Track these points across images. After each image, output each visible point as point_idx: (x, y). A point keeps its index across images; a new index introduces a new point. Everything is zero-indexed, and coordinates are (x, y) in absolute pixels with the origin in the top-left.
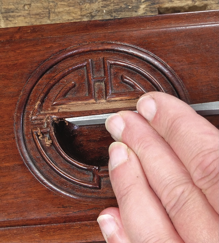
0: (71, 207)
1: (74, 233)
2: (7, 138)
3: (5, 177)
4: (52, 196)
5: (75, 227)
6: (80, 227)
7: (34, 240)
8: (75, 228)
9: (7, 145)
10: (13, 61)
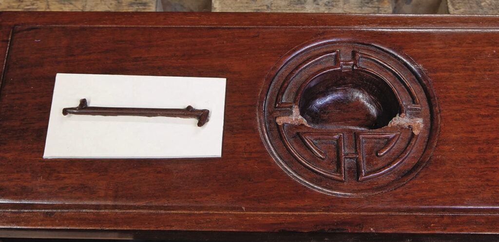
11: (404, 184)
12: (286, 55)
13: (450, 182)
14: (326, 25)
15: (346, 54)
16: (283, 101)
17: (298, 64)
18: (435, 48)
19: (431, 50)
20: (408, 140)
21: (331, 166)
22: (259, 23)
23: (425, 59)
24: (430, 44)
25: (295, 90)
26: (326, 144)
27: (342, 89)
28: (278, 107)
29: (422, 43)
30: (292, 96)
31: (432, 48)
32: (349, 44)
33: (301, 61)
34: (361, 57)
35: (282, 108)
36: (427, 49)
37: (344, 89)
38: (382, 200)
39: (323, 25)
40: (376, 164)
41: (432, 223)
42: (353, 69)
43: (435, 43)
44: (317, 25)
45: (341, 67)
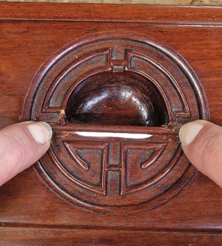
0: (154, 31)
1: (153, 12)
2: (217, 107)
3: (219, 66)
4: (172, 43)
5: (151, 18)
6: (147, 17)
7: (191, 10)
8: (153, 17)
9: (216, 100)
10: (210, 201)
11: (165, 203)
12: (55, 54)
13: (212, 201)
14: (100, 18)
15: (118, 52)
16: (50, 106)
17: (68, 63)
18: (212, 49)
19: (207, 50)
20: (174, 151)
21: (94, 178)
22: (32, 14)
23: (199, 62)
24: (206, 44)
25: (63, 92)
26: (91, 153)
27: (116, 86)
28: (45, 112)
29: (198, 43)
30: (60, 101)
31: (208, 48)
32: (122, 41)
33: (71, 60)
34: (134, 57)
35: (49, 113)
36: (203, 49)
37: (117, 86)
38: (141, 220)
39: (97, 18)
40: (140, 177)
41: (190, 243)
42: (124, 71)
43: (212, 42)
44: (91, 18)
45: (112, 68)
